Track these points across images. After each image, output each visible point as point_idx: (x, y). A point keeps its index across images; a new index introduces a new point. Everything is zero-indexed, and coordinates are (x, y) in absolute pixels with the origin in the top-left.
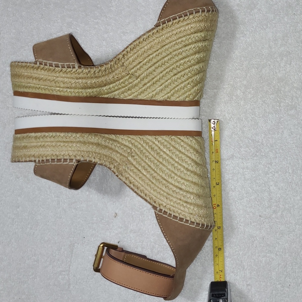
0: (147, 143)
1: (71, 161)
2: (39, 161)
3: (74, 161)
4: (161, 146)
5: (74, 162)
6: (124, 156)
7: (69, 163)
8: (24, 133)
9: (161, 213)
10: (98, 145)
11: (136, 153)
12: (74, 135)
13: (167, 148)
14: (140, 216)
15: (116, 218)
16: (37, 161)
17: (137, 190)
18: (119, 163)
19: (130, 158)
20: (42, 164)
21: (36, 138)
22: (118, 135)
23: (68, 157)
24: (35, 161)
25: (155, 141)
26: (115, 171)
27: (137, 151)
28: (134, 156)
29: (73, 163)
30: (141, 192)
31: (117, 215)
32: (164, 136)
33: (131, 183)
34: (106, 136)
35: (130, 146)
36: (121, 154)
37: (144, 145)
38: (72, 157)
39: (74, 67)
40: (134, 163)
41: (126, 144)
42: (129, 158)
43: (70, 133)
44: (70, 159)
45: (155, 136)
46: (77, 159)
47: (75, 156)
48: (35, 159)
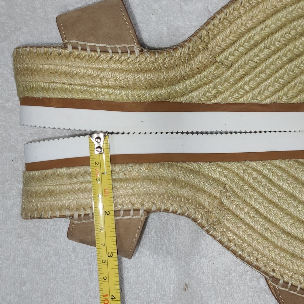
0: (250, 175)
1: (136, 212)
2: (79, 216)
3: (141, 212)
4: (274, 177)
5: (140, 214)
6: (215, 197)
7: (133, 216)
8: (48, 169)
9: (286, 288)
10: (175, 181)
11: (233, 191)
12: (137, 167)
13: (284, 180)
14: (227, 287)
15: (187, 291)
16: (76, 216)
17: (242, 253)
18: (209, 210)
19: (224, 200)
20: (84, 221)
21: (70, 176)
22: (202, 164)
23: (130, 206)
24: (72, 217)
25: (263, 169)
26: (204, 222)
27: (234, 187)
28: (230, 196)
29: (139, 217)
30: (249, 256)
31: (187, 287)
32: (277, 161)
33: (230, 241)
34: (185, 165)
35: (223, 179)
36: (210, 195)
37: (246, 177)
38: (138, 206)
39: (133, 52)
40: (233, 208)
41: (216, 177)
42: (222, 200)
43: (131, 165)
44: (134, 210)
45: (261, 161)
46: (145, 209)
47: (143, 205)
48: (71, 213)
